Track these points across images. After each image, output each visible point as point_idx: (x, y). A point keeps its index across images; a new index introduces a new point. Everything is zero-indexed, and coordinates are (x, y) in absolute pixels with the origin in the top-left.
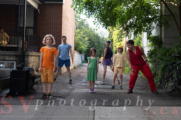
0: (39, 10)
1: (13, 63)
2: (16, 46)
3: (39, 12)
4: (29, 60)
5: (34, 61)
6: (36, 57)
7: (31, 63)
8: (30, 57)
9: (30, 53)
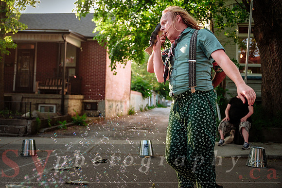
0: (81, 48)
1: (53, 107)
2: (56, 88)
3: (82, 51)
4: (68, 103)
5: (75, 104)
6: (77, 101)
7: (71, 107)
8: (69, 100)
9: (70, 96)
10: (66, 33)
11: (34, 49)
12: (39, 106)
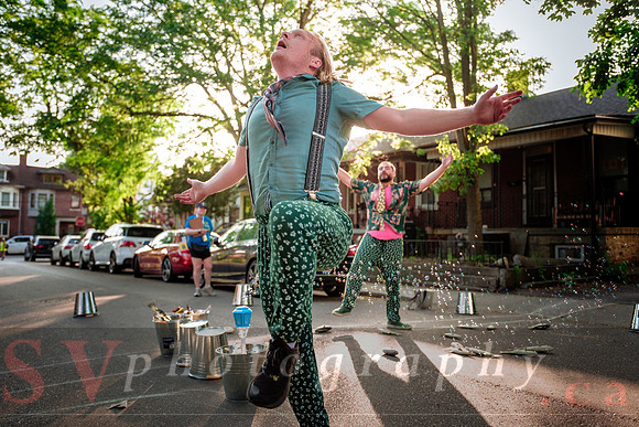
10: (590, 121)
11: (552, 154)
12: (557, 248)
